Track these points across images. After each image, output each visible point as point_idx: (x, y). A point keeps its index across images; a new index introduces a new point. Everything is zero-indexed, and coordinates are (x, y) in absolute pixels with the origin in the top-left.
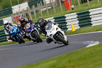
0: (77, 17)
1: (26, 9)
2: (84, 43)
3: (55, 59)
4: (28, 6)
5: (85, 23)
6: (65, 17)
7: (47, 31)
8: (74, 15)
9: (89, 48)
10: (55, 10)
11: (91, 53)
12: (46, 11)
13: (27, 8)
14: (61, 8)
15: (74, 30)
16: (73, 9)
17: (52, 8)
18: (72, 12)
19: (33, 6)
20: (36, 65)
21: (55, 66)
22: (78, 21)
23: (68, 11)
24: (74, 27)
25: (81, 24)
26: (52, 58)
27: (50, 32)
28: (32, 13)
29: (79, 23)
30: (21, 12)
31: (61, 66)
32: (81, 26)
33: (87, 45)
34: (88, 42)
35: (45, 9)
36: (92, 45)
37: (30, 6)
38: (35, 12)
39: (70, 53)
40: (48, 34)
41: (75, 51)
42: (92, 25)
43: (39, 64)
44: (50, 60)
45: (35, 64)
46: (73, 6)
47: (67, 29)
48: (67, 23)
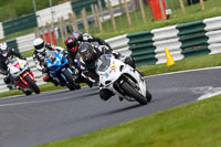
0: (179, 35)
1: (66, 18)
2: (194, 90)
3: (129, 125)
4: (71, 11)
5: (195, 48)
6: (152, 35)
7: (99, 73)
8: (172, 31)
9: (204, 101)
10: (129, 19)
11: (207, 113)
12: (110, 21)
13: (70, 15)
14: (144, 16)
15: (171, 63)
16: (168, 17)
17: (124, 14)
18: (167, 25)
19: (83, 12)
20: (88, 138)
21: (129, 142)
22: (180, 44)
23: (159, 22)
24: (172, 56)
25: (187, 50)
26: (122, 124)
27: (107, 75)
28: (81, 26)
29: (182, 48)
30: (56, 24)
31: (143, 141)
32: (186, 54)
33: (199, 95)
34: (201, 89)
35: (108, 17)
36: (210, 95)
37: (76, 10)
38: (86, 24)
39: (162, 112)
40: (103, 80)
41: (173, 109)
42: (210, 51)
43: (94, 137)
44: (119, 127)
45: (86, 135)
46: (168, 12)
47: (157, 60)
48: (155, 47)
